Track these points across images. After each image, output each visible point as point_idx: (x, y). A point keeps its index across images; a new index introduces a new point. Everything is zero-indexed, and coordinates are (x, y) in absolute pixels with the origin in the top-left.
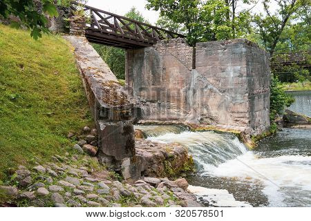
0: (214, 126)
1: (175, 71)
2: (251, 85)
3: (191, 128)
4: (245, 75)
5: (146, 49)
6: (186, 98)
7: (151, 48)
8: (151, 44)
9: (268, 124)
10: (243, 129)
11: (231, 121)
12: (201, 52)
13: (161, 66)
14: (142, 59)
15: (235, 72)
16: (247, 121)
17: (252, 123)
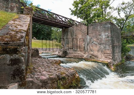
0: (96, 59)
1: (80, 36)
2: (113, 41)
3: (86, 60)
4: (110, 37)
5: (69, 28)
6: (84, 47)
7: (71, 28)
8: (71, 26)
9: (121, 59)
10: (109, 61)
11: (103, 58)
12: (91, 28)
13: (75, 34)
14: (68, 32)
15: (105, 35)
16: (111, 57)
17: (113, 58)
